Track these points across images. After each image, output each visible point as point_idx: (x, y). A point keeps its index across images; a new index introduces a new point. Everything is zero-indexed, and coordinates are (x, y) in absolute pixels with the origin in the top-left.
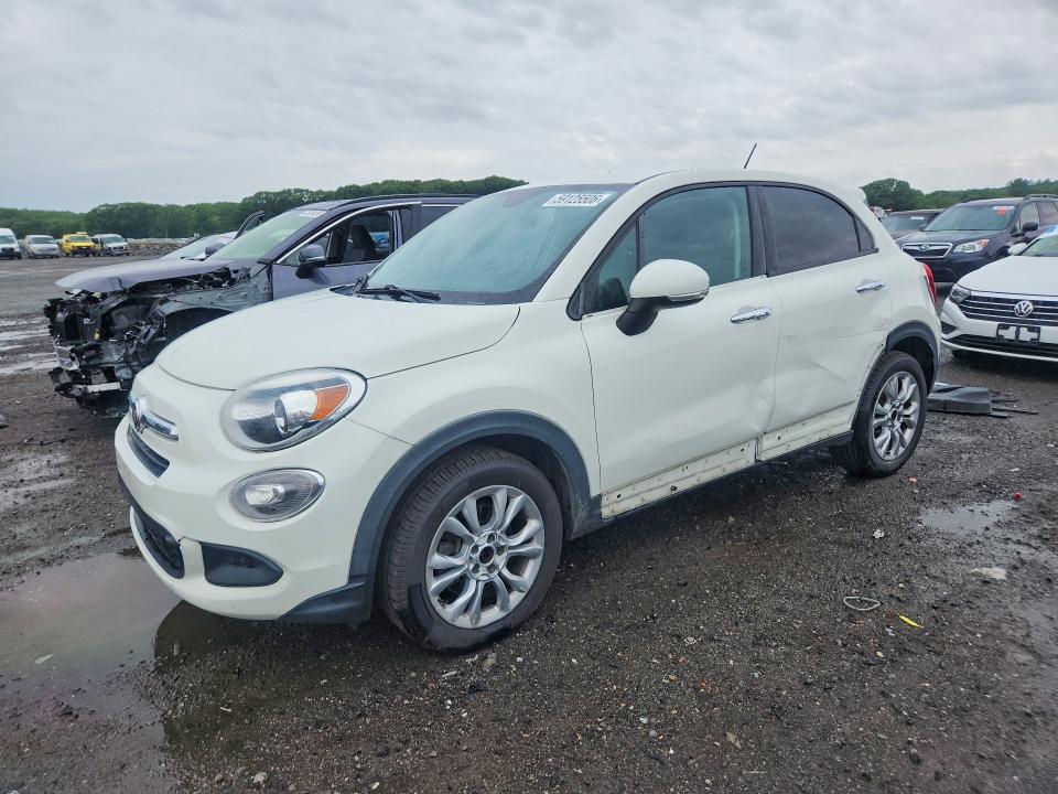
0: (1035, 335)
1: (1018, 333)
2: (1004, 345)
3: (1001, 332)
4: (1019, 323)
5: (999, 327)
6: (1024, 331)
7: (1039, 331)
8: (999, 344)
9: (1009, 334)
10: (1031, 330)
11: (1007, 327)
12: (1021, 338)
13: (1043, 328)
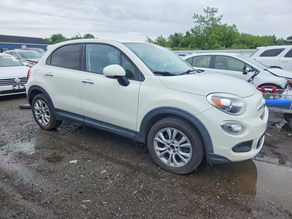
0: (24, 87)
1: (19, 87)
2: (16, 91)
3: (14, 88)
4: (18, 84)
5: (13, 86)
6: (20, 86)
7: (24, 85)
8: (15, 91)
9: (17, 88)
10: (22, 85)
11: (15, 86)
12: (20, 88)
13: (25, 84)
